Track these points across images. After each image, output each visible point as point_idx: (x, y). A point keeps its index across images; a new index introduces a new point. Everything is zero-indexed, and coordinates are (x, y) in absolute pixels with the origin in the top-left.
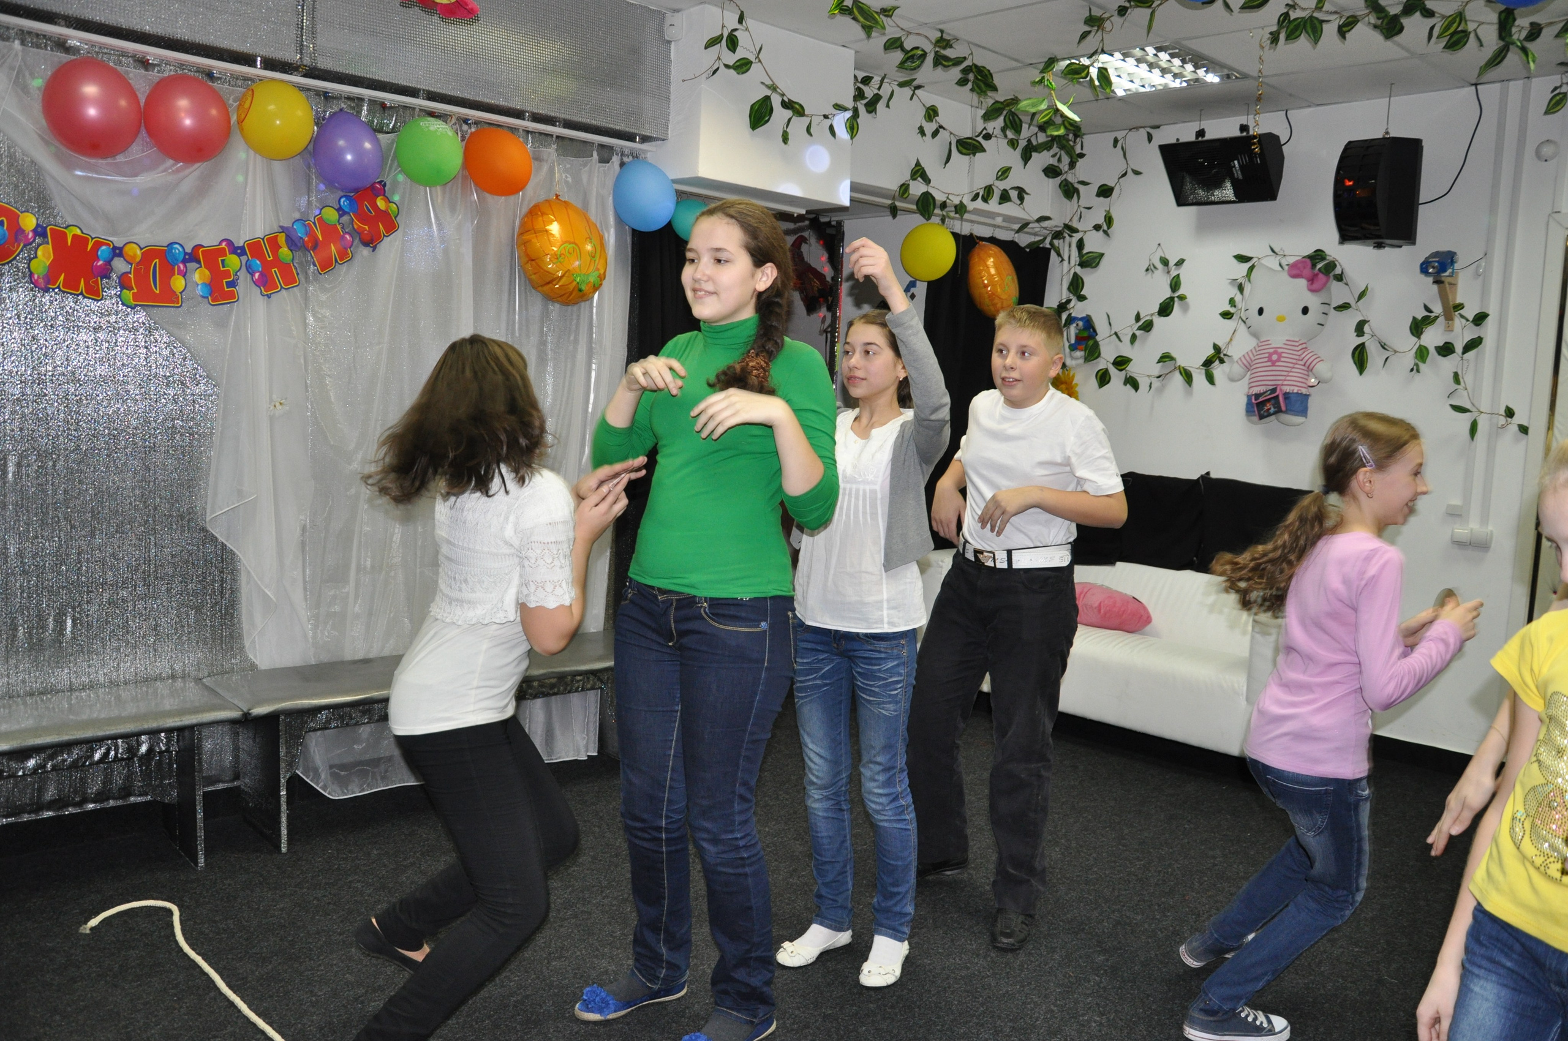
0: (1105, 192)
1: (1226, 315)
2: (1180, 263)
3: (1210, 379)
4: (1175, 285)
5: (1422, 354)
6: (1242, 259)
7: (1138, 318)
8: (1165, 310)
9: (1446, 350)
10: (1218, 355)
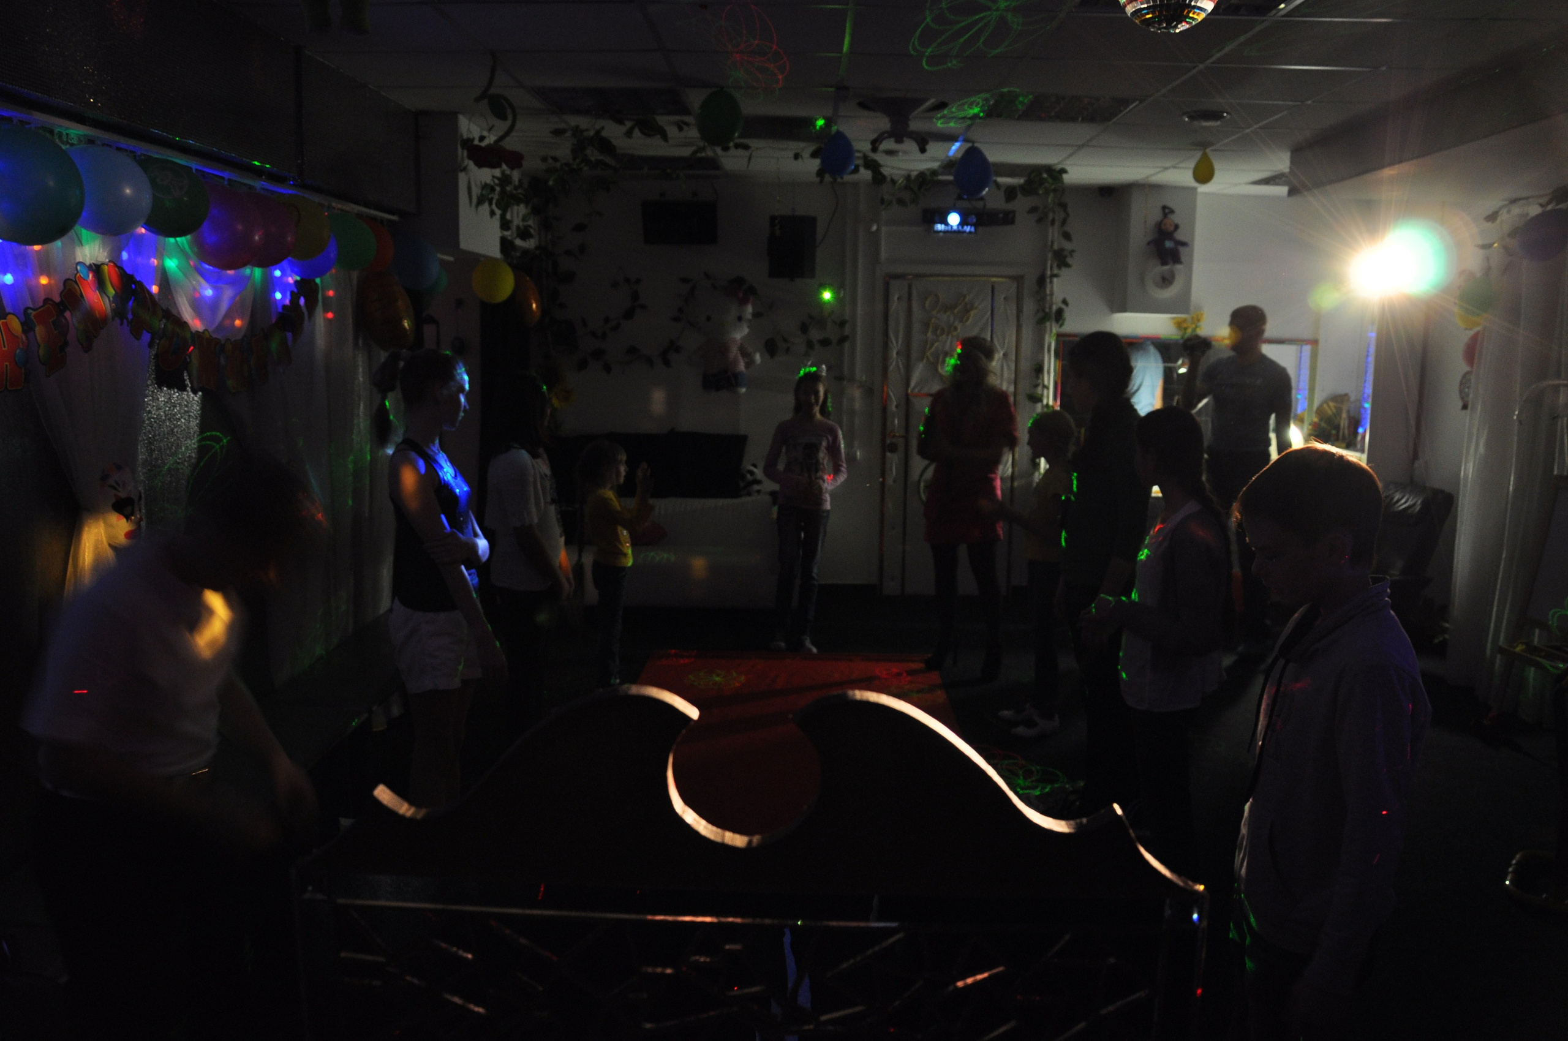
0: (580, 228)
1: (676, 319)
2: (638, 281)
3: (667, 363)
4: (635, 296)
5: (810, 345)
6: (685, 280)
7: (607, 320)
8: (629, 315)
9: (825, 343)
10: (673, 347)
